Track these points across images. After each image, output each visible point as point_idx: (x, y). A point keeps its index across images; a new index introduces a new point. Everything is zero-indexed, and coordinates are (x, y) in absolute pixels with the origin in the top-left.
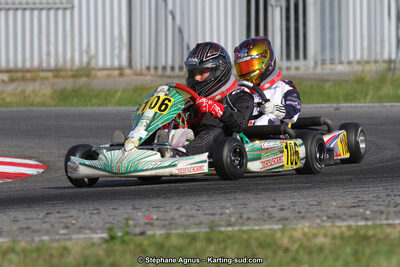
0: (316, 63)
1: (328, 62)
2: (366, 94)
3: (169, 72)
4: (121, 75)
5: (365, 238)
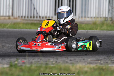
0: (79, 17)
2: (97, 29)
3: (26, 18)
4: (9, 18)
5: (102, 69)
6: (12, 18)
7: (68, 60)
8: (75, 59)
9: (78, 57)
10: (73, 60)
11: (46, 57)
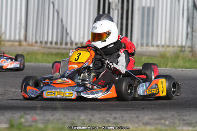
0: (137, 45)
1: (145, 44)
2: (167, 65)
3: (49, 45)
4: (20, 45)
6: (24, 43)
7: (110, 117)
8: (122, 117)
9: (129, 112)
10: (119, 118)
11: (74, 111)
